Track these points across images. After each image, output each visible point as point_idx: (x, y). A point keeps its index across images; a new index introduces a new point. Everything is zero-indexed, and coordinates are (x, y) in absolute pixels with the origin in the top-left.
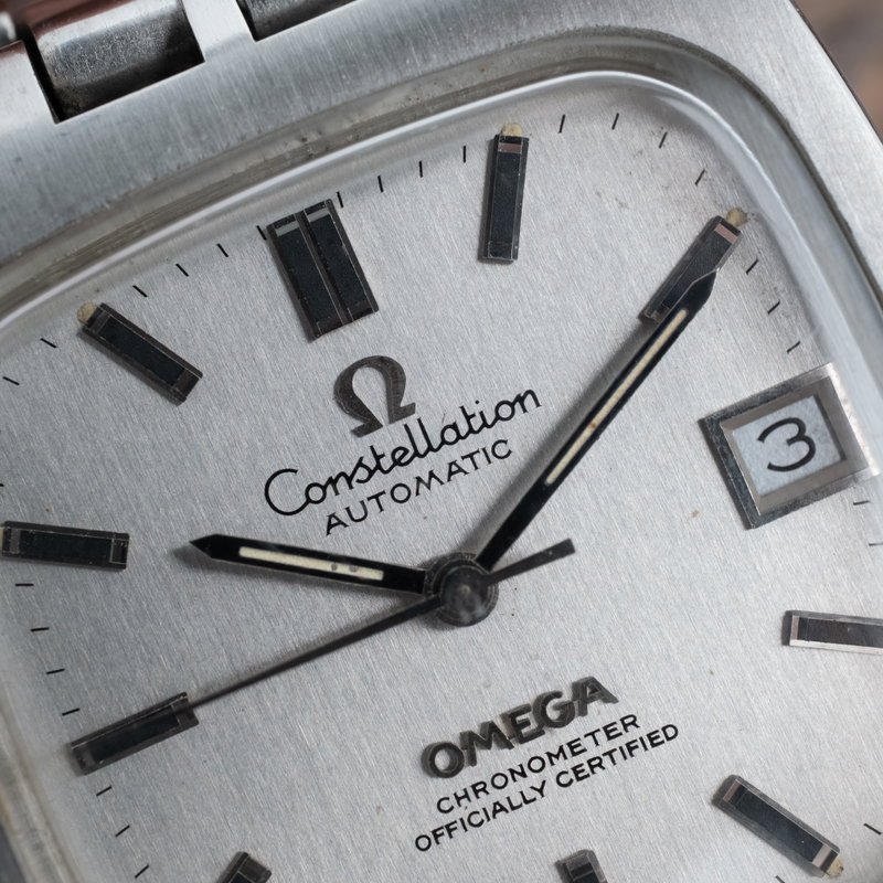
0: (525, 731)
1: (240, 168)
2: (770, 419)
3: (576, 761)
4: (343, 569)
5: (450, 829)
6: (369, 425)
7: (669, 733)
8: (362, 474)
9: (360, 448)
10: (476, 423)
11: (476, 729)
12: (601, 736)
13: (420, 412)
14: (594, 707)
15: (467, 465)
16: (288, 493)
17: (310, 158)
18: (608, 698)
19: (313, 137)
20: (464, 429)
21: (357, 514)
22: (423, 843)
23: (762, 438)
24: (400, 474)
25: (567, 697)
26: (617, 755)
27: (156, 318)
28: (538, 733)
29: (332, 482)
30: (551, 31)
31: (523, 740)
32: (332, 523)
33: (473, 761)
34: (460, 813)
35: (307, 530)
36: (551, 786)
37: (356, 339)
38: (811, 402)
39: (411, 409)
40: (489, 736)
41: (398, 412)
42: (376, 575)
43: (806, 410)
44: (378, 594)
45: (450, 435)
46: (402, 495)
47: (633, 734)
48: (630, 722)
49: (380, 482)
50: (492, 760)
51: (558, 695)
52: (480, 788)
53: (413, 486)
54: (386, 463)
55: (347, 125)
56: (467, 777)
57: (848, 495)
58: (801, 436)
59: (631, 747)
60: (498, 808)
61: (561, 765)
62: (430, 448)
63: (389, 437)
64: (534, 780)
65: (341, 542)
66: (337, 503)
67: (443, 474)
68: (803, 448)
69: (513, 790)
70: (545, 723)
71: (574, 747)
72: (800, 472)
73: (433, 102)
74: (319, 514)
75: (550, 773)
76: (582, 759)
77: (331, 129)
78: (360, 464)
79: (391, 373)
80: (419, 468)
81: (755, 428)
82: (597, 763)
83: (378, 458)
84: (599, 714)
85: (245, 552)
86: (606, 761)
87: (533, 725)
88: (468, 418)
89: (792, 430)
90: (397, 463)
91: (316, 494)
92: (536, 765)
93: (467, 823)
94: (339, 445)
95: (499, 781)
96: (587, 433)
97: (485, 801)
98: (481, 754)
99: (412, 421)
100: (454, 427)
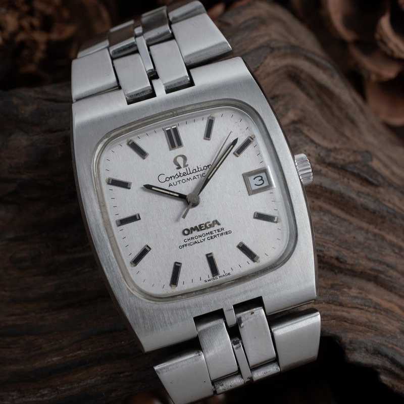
0: (202, 228)
1: (161, 117)
2: (256, 176)
3: (212, 235)
4: (171, 193)
5: (186, 245)
6: (179, 167)
7: (230, 232)
8: (177, 176)
9: (177, 172)
10: (200, 169)
11: (193, 227)
12: (217, 231)
13: (189, 166)
14: (216, 225)
15: (197, 177)
16: (162, 178)
17: (174, 116)
18: (219, 224)
19: (175, 112)
20: (197, 170)
21: (175, 184)
22: (181, 247)
23: (254, 179)
24: (184, 177)
25: (211, 223)
26: (219, 235)
27: (142, 143)
28: (205, 229)
29: (171, 177)
30: (221, 98)
31: (202, 230)
32: (170, 185)
33: (192, 233)
34: (188, 242)
35: (165, 186)
36: (206, 240)
37: (178, 151)
38: (264, 173)
39: (187, 165)
40: (196, 229)
41: (185, 166)
42: (177, 195)
43: (263, 175)
44: (177, 199)
45: (194, 171)
46: (184, 181)
47: (223, 231)
48: (223, 229)
49: (180, 178)
50: (195, 233)
51: (209, 222)
52: (192, 238)
53: (186, 180)
54: (182, 175)
55: (181, 111)
56: (190, 236)
57: (269, 191)
58: (262, 179)
59: (222, 234)
60: (196, 242)
61: (208, 236)
62: (190, 173)
63: (182, 170)
64: (203, 238)
65: (171, 189)
66: (171, 181)
67: (192, 178)
68: (262, 182)
69: (199, 239)
70: (206, 227)
71: (211, 233)
72: (261, 186)
73: (198, 109)
74: (167, 183)
75: (206, 237)
76: (213, 235)
77: (178, 111)
78: (177, 175)
79: (185, 158)
80: (188, 177)
81: (253, 177)
82: (215, 236)
83: (180, 174)
84: (216, 227)
85: (153, 188)
86: (217, 236)
87: (204, 228)
88: (198, 168)
89: (260, 178)
90: (184, 175)
91: (168, 179)
92: (204, 235)
93: (189, 245)
94: (173, 171)
95: (196, 237)
96: (215, 169)
97: (193, 241)
98: (193, 232)
99: (187, 168)
100: (195, 170)
